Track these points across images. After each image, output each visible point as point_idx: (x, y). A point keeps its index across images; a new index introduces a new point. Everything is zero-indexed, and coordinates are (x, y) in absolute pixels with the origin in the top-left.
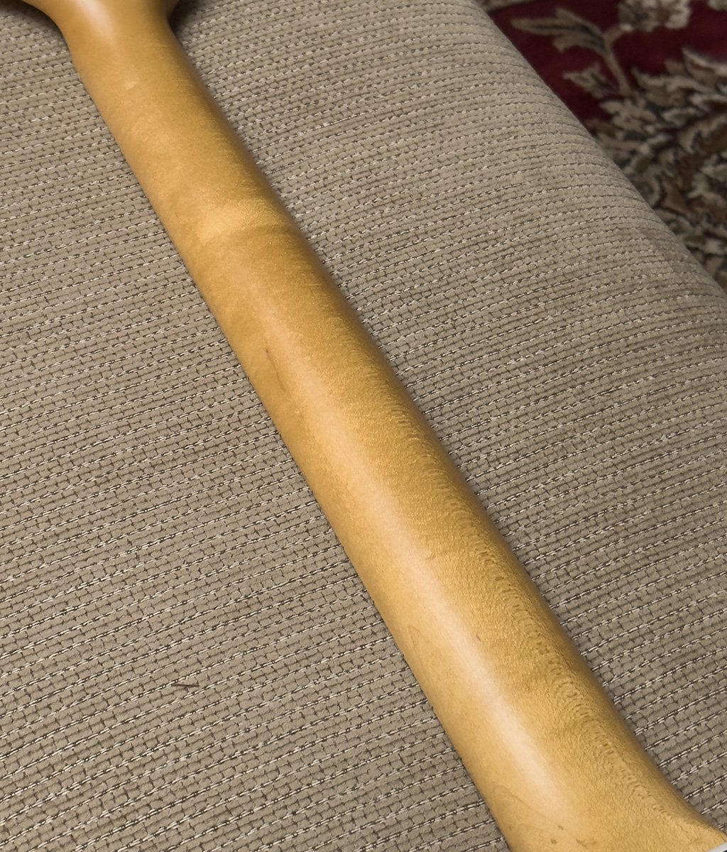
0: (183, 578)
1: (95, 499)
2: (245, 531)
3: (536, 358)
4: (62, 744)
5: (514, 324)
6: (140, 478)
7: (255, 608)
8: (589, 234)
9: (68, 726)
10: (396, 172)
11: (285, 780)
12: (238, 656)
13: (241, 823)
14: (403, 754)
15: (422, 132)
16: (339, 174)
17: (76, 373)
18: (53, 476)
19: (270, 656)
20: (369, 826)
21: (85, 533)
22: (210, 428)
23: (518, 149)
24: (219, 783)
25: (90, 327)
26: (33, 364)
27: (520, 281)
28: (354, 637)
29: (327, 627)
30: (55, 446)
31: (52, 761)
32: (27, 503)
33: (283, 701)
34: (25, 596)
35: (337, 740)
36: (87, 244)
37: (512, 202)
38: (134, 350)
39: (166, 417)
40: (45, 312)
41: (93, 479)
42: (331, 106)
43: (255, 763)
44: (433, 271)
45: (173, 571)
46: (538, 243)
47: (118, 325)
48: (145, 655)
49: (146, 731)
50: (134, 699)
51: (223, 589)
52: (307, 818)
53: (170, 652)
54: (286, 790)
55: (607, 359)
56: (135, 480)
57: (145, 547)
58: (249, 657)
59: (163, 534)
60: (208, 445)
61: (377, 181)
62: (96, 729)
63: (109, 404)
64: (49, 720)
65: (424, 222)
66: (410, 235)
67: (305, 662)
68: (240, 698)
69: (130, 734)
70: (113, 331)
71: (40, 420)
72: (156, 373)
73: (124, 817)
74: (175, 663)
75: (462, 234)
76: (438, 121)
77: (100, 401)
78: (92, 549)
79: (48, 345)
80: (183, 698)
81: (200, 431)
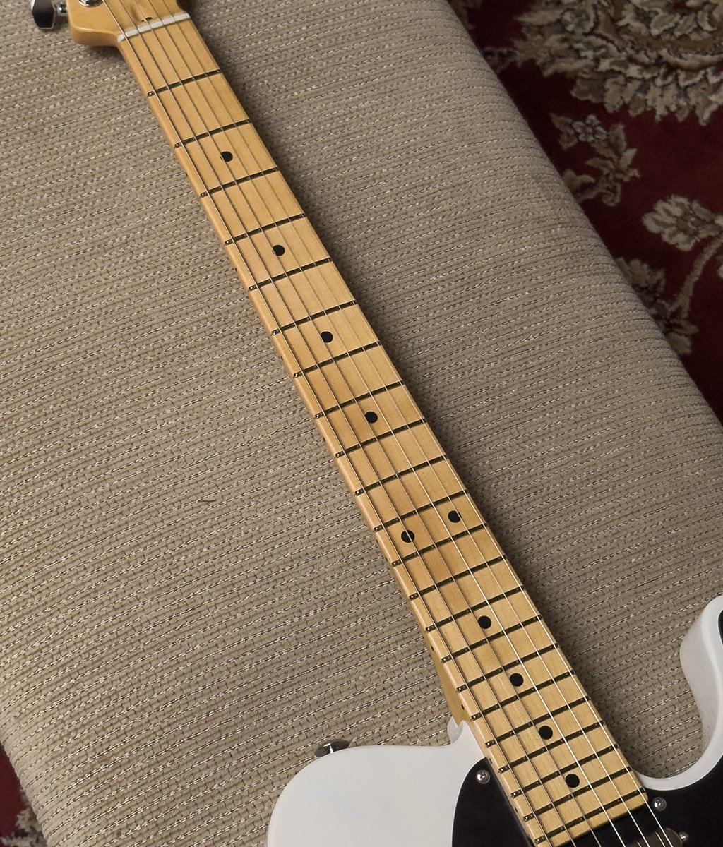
0: (207, 429)
1: (151, 372)
2: (249, 396)
3: (450, 276)
4: (130, 538)
5: (437, 250)
6: (180, 358)
7: (253, 450)
8: (495, 180)
9: (133, 526)
10: (362, 128)
11: (269, 566)
12: (242, 482)
13: (240, 592)
14: (344, 550)
15: (383, 95)
16: (322, 127)
17: (137, 279)
18: (122, 355)
19: (262, 483)
20: (320, 597)
21: (143, 396)
22: (227, 321)
23: (449, 111)
24: (228, 566)
25: (147, 244)
26: (108, 272)
27: (443, 217)
28: (317, 470)
29: (300, 463)
30: (124, 333)
31: (124, 548)
32: (105, 374)
33: (270, 513)
34: (105, 438)
35: (303, 540)
36: (144, 179)
37: (443, 154)
38: (177, 262)
39: (197, 312)
40: (116, 232)
41: (149, 358)
42: (318, 72)
43: (250, 554)
44: (384, 207)
45: (201, 424)
46: (458, 188)
47: (166, 242)
48: (182, 481)
49: (183, 531)
50: (175, 509)
51: (234, 436)
52: (281, 591)
53: (198, 479)
54: (269, 572)
56: (176, 359)
57: (183, 407)
58: (248, 483)
59: (194, 398)
60: (225, 333)
61: (348, 135)
62: (151, 528)
63: (159, 303)
64: (121, 522)
65: (380, 169)
66: (370, 178)
67: (284, 487)
68: (243, 511)
69: (173, 532)
70: (163, 247)
71: (114, 313)
72: (192, 279)
73: (168, 586)
74: (201, 486)
75: (406, 180)
76: (394, 87)
77: (153, 300)
78: (148, 407)
79: (117, 257)
80: (206, 510)
81: (220, 323)
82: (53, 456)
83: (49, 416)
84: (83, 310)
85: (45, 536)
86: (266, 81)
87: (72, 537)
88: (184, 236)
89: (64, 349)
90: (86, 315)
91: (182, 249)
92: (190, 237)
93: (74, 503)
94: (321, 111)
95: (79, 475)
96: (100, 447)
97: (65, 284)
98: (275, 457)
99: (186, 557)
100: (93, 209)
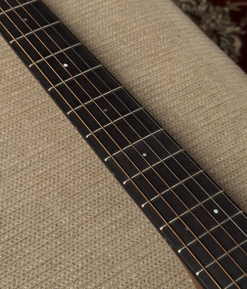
17: (40, 187)
18: (37, 236)
22: (99, 204)
25: (43, 164)
26: (21, 185)
30: (36, 222)
32: (27, 251)
36: (36, 126)
39: (80, 202)
40: (23, 160)
41: (54, 236)
45: (94, 275)
47: (54, 161)
56: (72, 234)
59: (87, 258)
70: (53, 165)
72: (73, 182)
77: (52, 198)
79: (26, 175)
81: (95, 206)
88: (65, 156)
90: (11, 214)
91: (65, 164)
92: (68, 156)
100: (7, 148)
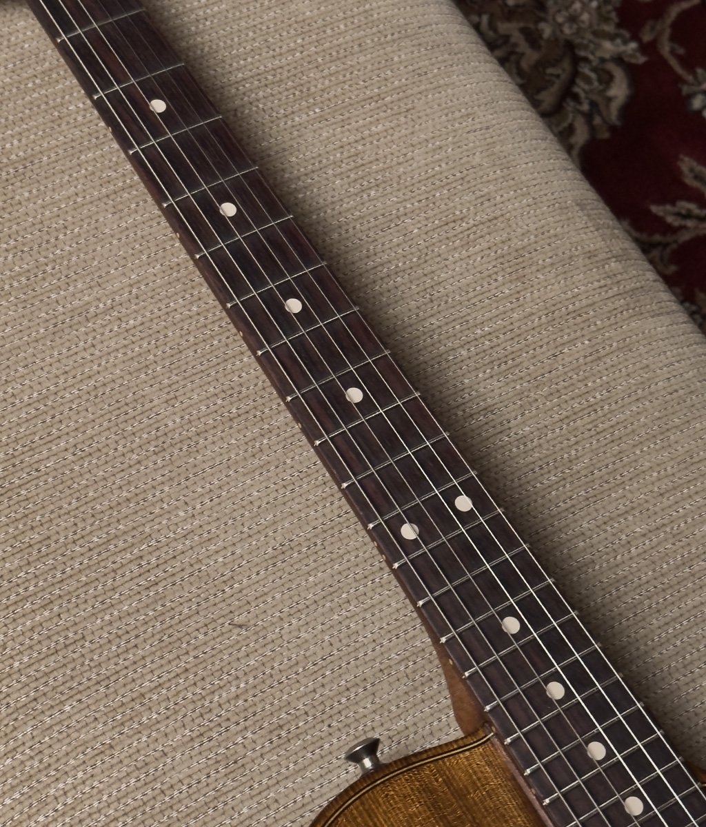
0: (231, 532)
1: (155, 467)
2: (276, 487)
3: (498, 327)
4: (148, 677)
5: (480, 298)
6: (189, 446)
7: (288, 553)
8: (535, 210)
9: (152, 662)
10: (378, 157)
11: (321, 699)
12: (278, 596)
13: (290, 736)
14: (408, 671)
15: (397, 117)
16: (332, 158)
19: (303, 595)
21: (150, 497)
23: (475, 131)
27: (482, 258)
28: (366, 573)
29: (345, 566)
31: (143, 690)
33: (316, 632)
34: (109, 553)
35: (358, 662)
37: (473, 183)
38: (175, 328)
42: (321, 93)
43: (297, 685)
44: (413, 250)
46: (495, 222)
48: (206, 599)
49: (213, 663)
50: (201, 637)
51: (262, 539)
52: (339, 730)
53: (226, 596)
54: (323, 707)
55: (552, 326)
57: (198, 506)
58: (286, 597)
60: (240, 412)
61: (363, 165)
62: (174, 663)
64: (137, 658)
65: (404, 203)
66: (393, 216)
67: (330, 598)
68: (283, 632)
69: (201, 666)
71: (104, 397)
73: (201, 735)
74: (230, 605)
75: (435, 215)
76: (410, 106)
78: (157, 511)
80: (239, 635)
82: (45, 580)
83: (37, 530)
84: (67, 395)
85: (43, 680)
86: (261, 106)
87: (77, 679)
89: (49, 445)
93: (77, 637)
94: (328, 138)
95: (79, 601)
96: (103, 564)
97: (42, 364)
98: (315, 561)
99: (220, 696)
